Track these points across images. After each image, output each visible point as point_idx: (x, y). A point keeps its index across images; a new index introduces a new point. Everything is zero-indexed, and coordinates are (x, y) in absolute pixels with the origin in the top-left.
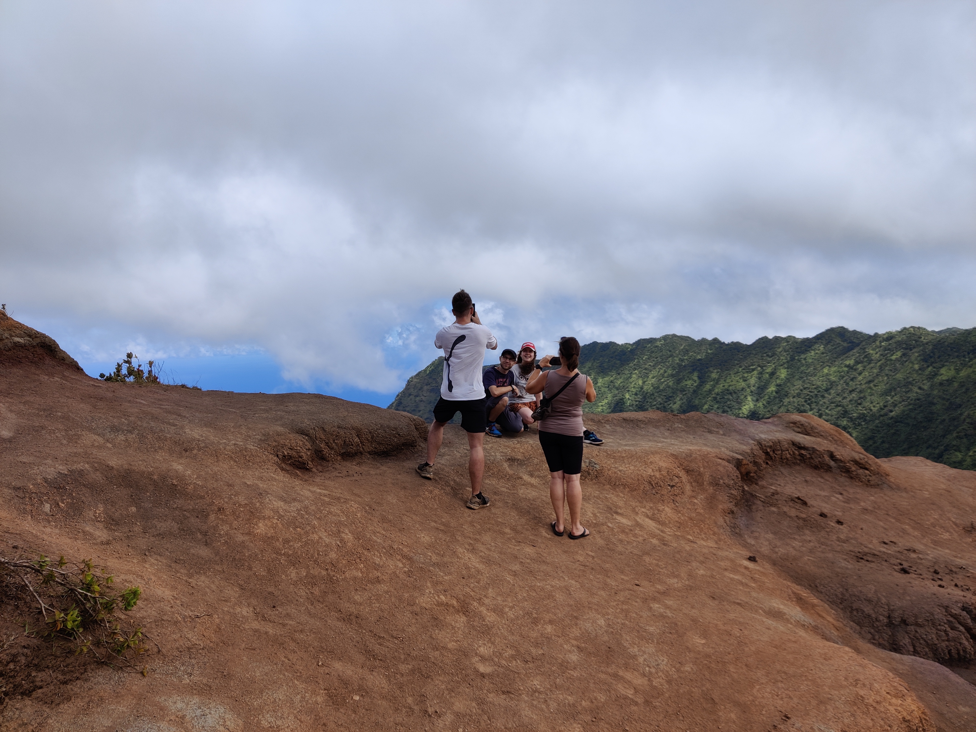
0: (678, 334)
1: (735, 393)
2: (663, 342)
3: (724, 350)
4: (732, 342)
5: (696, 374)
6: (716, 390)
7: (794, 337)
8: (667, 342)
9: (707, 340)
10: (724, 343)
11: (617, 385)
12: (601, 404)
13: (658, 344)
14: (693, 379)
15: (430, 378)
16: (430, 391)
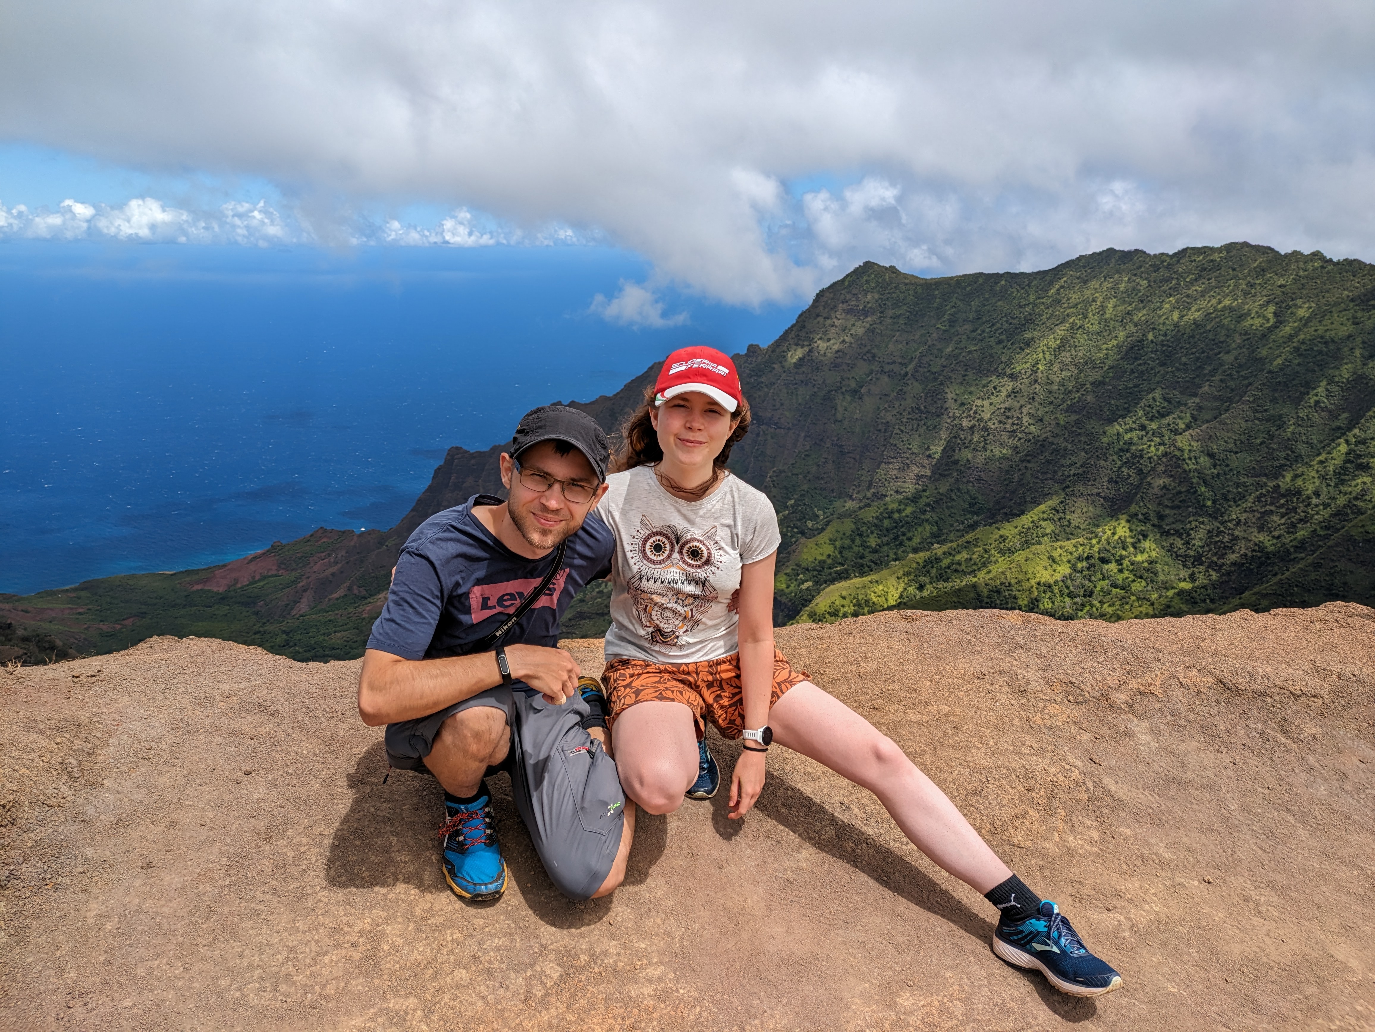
0: (1253, 243)
1: (1333, 341)
2: (1224, 254)
3: (1328, 272)
4: (1346, 260)
5: (1272, 308)
6: (1302, 337)
8: (1232, 254)
9: (1302, 254)
10: (1331, 260)
11: (1136, 319)
12: (1105, 346)
13: (1216, 256)
14: (1264, 317)
15: (849, 292)
16: (848, 312)
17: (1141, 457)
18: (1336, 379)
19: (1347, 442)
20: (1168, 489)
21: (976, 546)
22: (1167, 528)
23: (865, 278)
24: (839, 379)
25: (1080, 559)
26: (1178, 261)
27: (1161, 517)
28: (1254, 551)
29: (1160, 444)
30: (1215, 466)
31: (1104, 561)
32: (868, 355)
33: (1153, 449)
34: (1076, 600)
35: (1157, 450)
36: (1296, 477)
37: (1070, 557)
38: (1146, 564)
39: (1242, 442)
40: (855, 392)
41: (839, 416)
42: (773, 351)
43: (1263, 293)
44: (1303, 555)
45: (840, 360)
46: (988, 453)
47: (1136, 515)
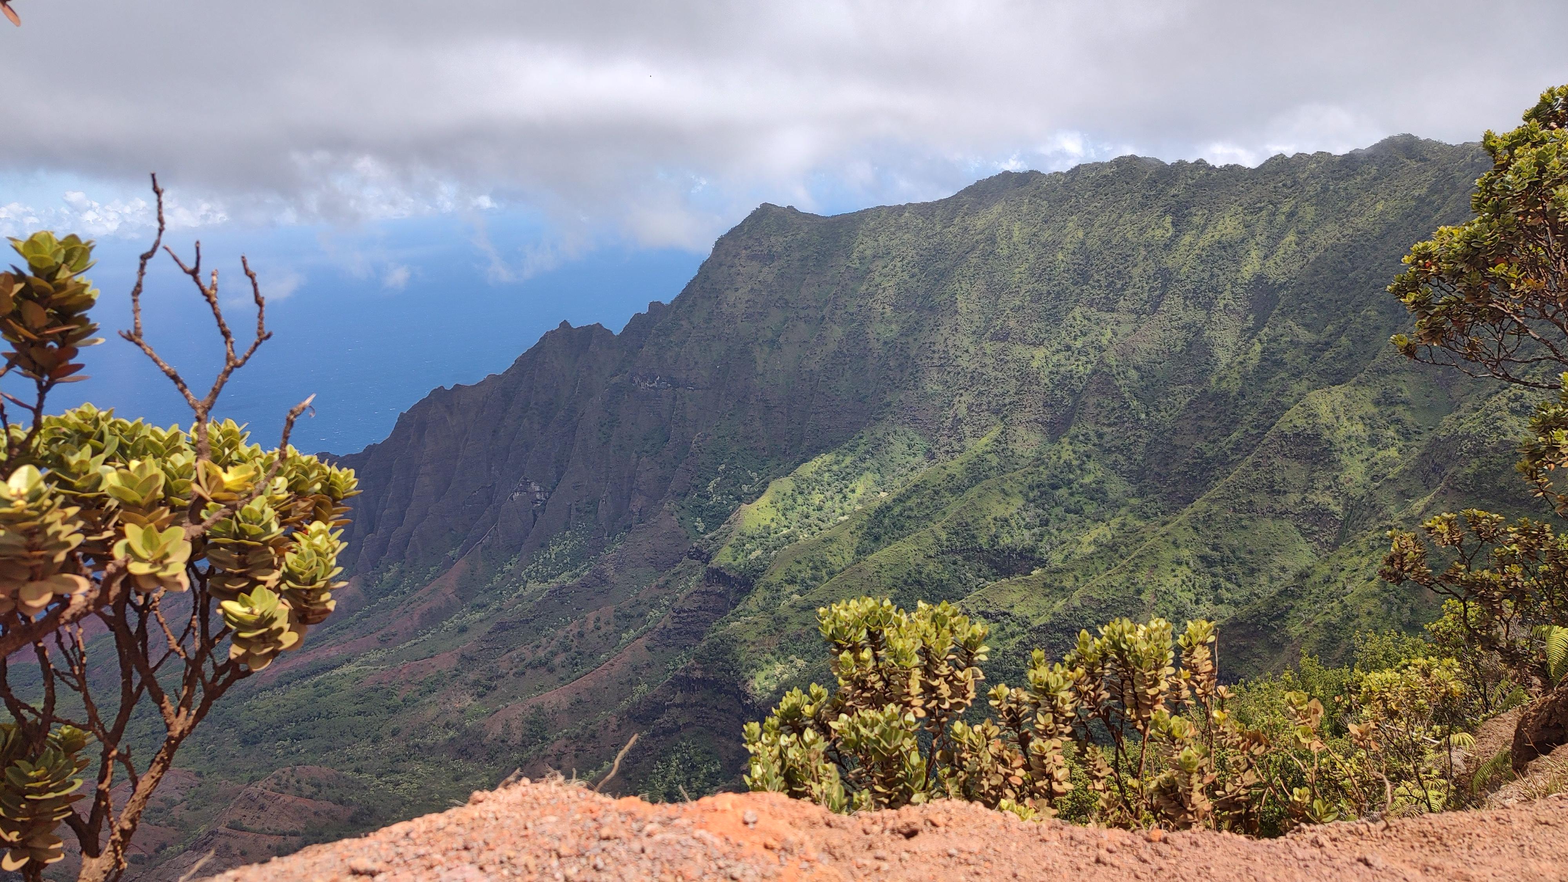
0: (1140, 156)
1: (1230, 246)
2: (1115, 169)
3: (1213, 179)
4: (1227, 166)
5: (1169, 219)
6: (1201, 244)
7: (1330, 154)
8: (1123, 168)
9: (1186, 163)
10: (1214, 167)
11: (1043, 240)
12: (1017, 270)
13: (1108, 172)
14: (1164, 227)
15: (750, 238)
16: (752, 258)
17: (1072, 377)
18: (1239, 281)
19: (1260, 340)
20: (1102, 407)
21: (926, 489)
22: (1108, 445)
23: (765, 221)
24: (754, 331)
25: (1031, 488)
26: (1073, 179)
27: (1100, 436)
28: (1195, 458)
29: (1087, 363)
30: (1142, 378)
31: (1055, 487)
32: (781, 302)
33: (1081, 368)
34: (1033, 531)
35: (1086, 368)
36: (1220, 379)
37: (1021, 488)
38: (1094, 485)
39: (1164, 352)
40: (773, 342)
41: (760, 370)
42: (678, 308)
43: (1160, 204)
44: (1239, 456)
45: (751, 310)
46: (920, 391)
47: (1077, 436)
